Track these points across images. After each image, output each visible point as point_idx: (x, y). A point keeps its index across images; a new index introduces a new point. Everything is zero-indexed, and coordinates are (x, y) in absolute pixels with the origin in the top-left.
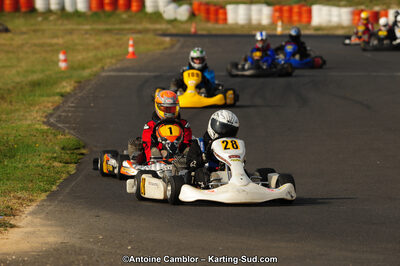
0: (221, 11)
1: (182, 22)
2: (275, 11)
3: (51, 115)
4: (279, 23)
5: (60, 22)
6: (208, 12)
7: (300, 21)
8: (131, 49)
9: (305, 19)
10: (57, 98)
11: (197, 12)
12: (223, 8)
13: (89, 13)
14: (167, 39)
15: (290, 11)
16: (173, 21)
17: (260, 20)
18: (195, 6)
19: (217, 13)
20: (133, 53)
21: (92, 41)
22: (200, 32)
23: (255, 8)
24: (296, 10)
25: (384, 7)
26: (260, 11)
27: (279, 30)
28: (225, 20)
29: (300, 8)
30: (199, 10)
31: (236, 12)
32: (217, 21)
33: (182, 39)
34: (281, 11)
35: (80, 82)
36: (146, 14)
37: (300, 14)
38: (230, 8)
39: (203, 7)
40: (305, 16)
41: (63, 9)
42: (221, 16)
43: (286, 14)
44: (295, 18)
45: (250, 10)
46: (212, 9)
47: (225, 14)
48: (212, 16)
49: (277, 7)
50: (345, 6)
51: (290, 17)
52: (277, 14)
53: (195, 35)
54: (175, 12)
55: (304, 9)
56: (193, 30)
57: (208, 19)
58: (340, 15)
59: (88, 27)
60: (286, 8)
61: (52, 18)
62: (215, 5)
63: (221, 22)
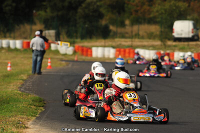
0: (89, 50)
1: (69, 55)
2: (117, 51)
3: (21, 87)
5: (7, 54)
6: (83, 50)
8: (49, 64)
10: (21, 81)
11: (77, 51)
13: (22, 50)
14: (64, 62)
15: (125, 51)
16: (65, 55)
17: (109, 55)
18: (76, 47)
19: (87, 51)
20: (50, 66)
21: (25, 62)
22: (79, 60)
23: (107, 49)
24: (127, 51)
25: (172, 51)
26: (109, 51)
28: (91, 55)
29: (129, 50)
30: (78, 49)
32: (87, 55)
34: (120, 51)
35: (29, 76)
36: (51, 51)
37: (129, 53)
38: (94, 49)
39: (80, 48)
41: (9, 47)
42: (89, 53)
43: (122, 53)
44: (127, 55)
45: (104, 50)
46: (85, 49)
47: (91, 52)
48: (85, 53)
49: (118, 49)
50: (152, 50)
52: (118, 53)
53: (77, 61)
54: (66, 50)
57: (83, 54)
58: (150, 54)
59: (22, 56)
60: (122, 50)
61: (3, 51)
62: (86, 47)
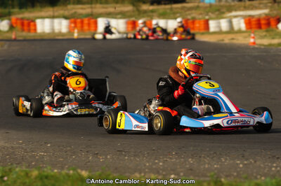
4: (76, 31)
7: (89, 29)
9: (93, 28)
12: (33, 21)
27: (76, 35)
31: (43, 24)
33: (8, 43)
40: (93, 26)
51: (82, 27)
55: (92, 20)
56: (13, 37)
63: (32, 31)
